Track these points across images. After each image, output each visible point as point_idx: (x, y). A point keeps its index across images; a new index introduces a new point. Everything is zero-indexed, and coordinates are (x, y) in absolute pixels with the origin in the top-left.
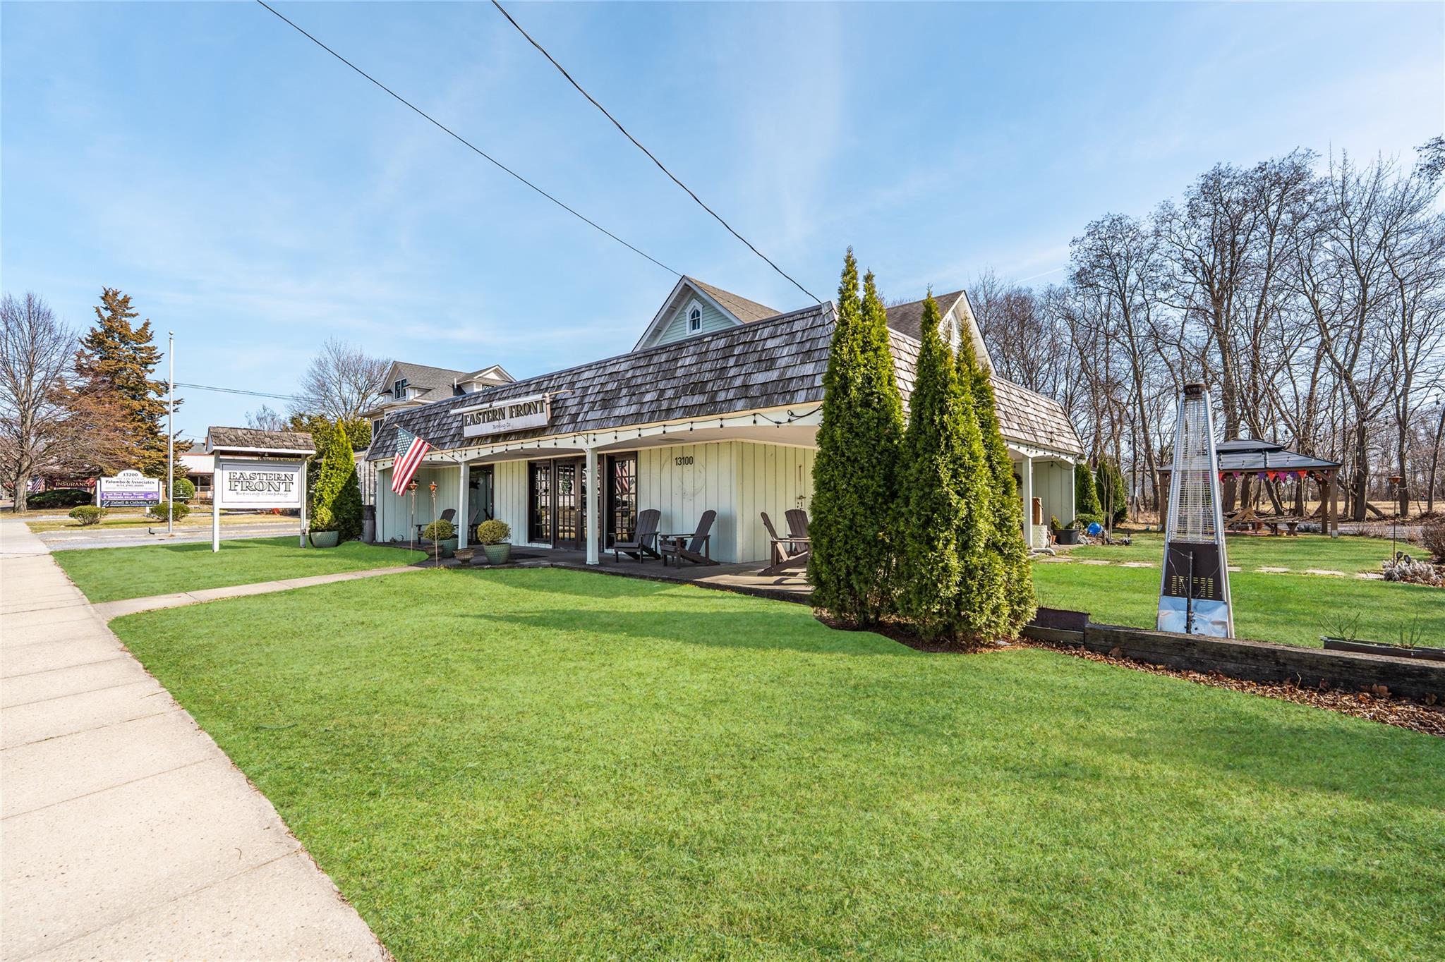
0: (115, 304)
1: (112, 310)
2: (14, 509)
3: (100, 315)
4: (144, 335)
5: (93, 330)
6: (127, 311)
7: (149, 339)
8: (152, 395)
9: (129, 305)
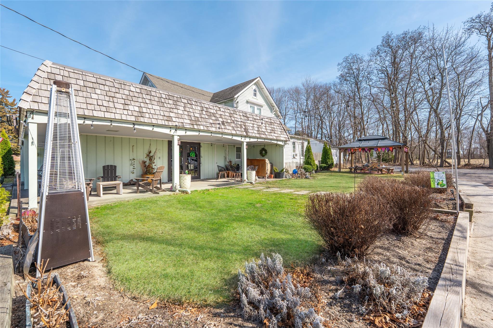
4: (13, 104)
6: (8, 96)
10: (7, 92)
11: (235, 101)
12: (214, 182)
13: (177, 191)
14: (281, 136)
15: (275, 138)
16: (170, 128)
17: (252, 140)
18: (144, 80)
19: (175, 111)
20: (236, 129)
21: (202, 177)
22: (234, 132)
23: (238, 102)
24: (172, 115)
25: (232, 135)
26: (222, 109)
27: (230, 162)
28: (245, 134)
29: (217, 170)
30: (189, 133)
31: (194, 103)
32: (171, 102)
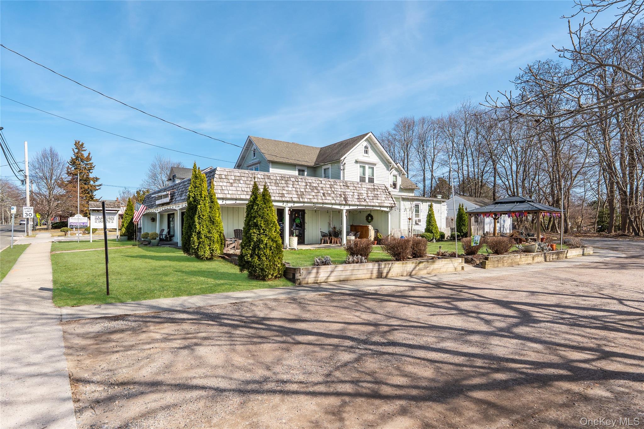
0: (79, 146)
1: (78, 149)
2: (47, 229)
3: (74, 152)
4: (88, 158)
5: (72, 158)
6: (83, 149)
7: (90, 160)
8: (92, 183)
9: (84, 146)
10: (82, 145)
11: (342, 163)
12: (317, 246)
13: (288, 249)
14: (385, 201)
15: (377, 204)
16: (283, 202)
17: (352, 208)
18: (248, 143)
19: (286, 188)
20: (335, 199)
21: (306, 242)
22: (333, 202)
23: (345, 164)
24: (284, 192)
25: (332, 204)
26: (323, 182)
27: (334, 228)
28: (344, 203)
29: (320, 237)
30: (296, 205)
31: (300, 180)
32: (283, 182)
